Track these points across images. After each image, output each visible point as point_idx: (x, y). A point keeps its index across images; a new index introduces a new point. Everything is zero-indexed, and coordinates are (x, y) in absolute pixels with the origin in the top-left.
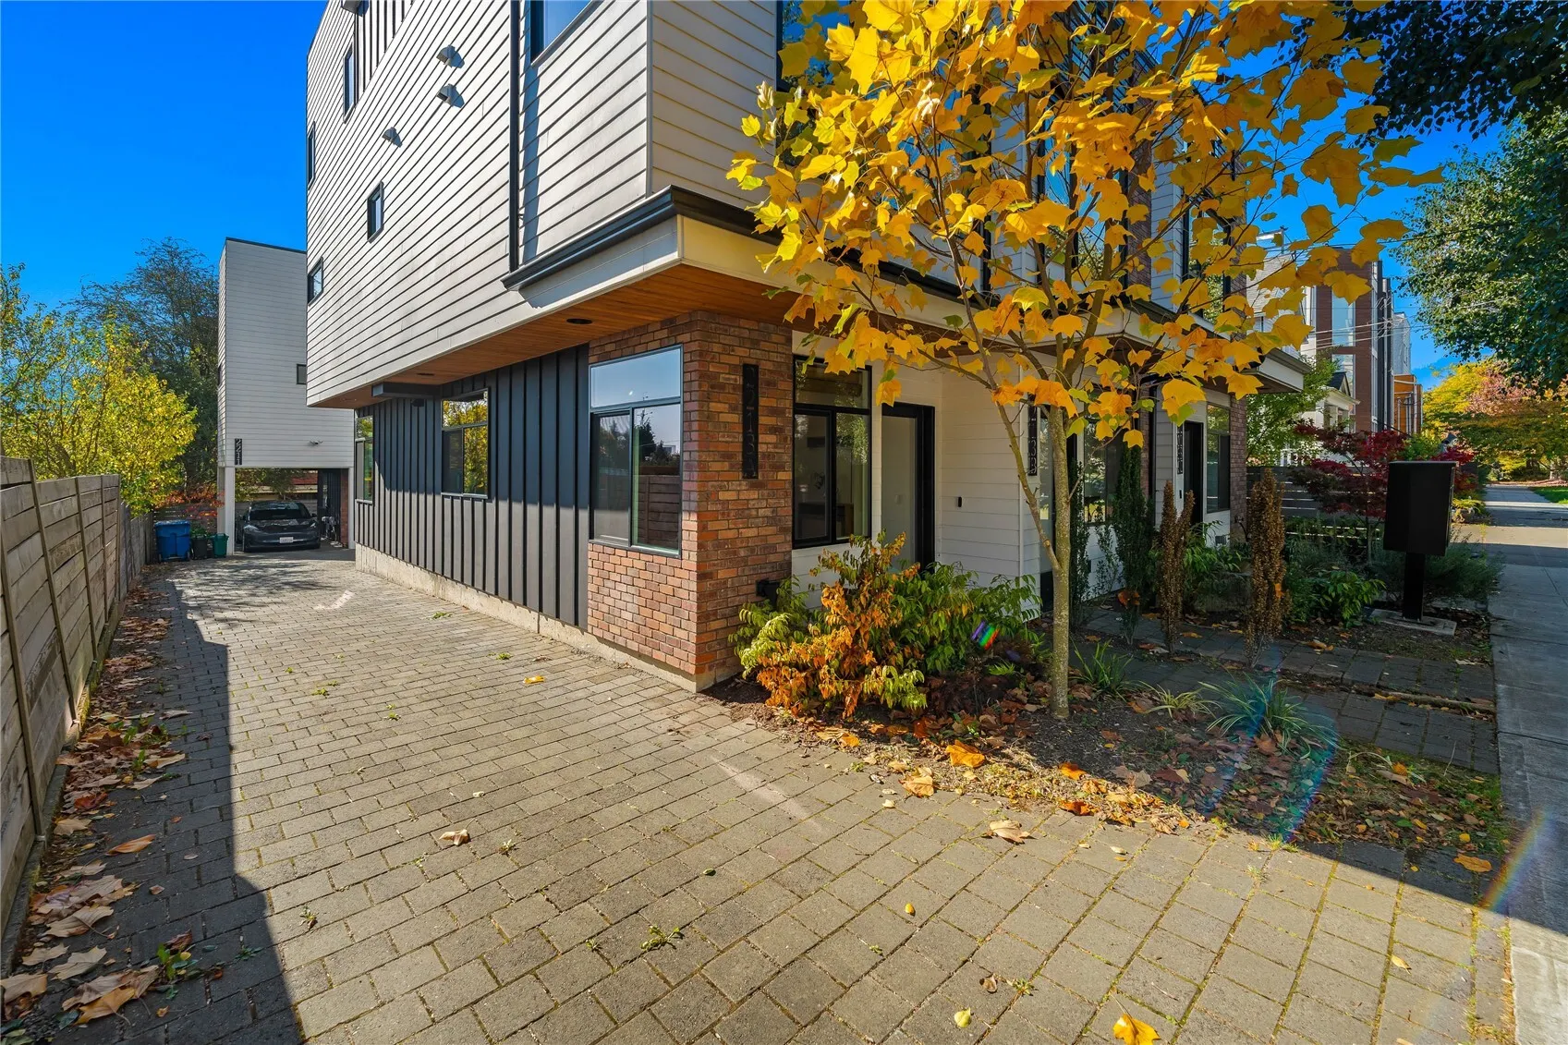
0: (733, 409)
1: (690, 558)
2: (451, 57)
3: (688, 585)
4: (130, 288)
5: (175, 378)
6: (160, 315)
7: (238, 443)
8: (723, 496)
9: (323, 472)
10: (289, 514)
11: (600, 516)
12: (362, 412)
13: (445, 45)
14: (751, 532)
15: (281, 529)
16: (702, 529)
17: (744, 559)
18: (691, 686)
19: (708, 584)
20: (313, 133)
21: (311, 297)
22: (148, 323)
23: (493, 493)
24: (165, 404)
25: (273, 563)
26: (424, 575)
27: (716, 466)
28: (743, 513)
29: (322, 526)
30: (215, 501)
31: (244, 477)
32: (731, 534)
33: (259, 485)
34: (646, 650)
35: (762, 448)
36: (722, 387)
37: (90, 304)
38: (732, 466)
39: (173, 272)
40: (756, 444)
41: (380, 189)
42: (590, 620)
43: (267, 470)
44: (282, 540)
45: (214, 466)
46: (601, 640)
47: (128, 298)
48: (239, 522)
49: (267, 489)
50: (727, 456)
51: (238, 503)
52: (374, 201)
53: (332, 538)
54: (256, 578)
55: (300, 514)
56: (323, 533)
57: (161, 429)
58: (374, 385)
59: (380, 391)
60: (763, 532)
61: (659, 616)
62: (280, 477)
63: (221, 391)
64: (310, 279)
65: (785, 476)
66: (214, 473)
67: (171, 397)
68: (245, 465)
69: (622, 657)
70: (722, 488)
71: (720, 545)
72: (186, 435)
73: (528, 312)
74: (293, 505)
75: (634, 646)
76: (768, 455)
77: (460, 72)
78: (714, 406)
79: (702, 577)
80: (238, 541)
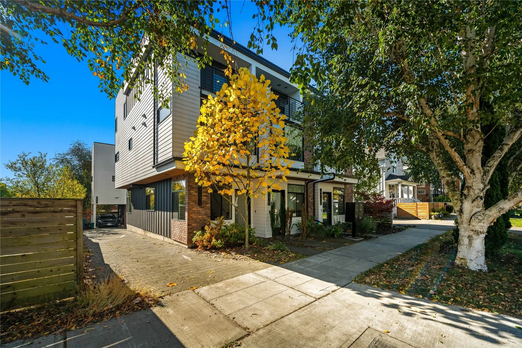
0: (196, 192)
1: (186, 221)
2: (144, 116)
3: (186, 227)
4: (68, 154)
5: (80, 179)
6: (76, 162)
7: (97, 198)
8: (193, 209)
9: (119, 205)
10: (110, 217)
11: (174, 213)
12: (129, 190)
13: (143, 113)
14: (201, 217)
15: (108, 221)
16: (189, 215)
17: (199, 222)
18: (187, 247)
19: (190, 227)
20: (117, 119)
21: (116, 161)
22: (73, 164)
23: (156, 209)
24: (79, 187)
25: (106, 230)
26: (142, 230)
27: (192, 203)
28: (198, 213)
29: (119, 221)
30: (91, 213)
31: (98, 207)
32: (195, 217)
33: (102, 209)
34: (180, 241)
35: (203, 200)
36: (193, 188)
37: (58, 159)
38: (196, 204)
39: (79, 149)
40: (201, 199)
41: (131, 139)
42: (172, 236)
43: (104, 205)
44: (108, 224)
45: (90, 204)
46: (174, 240)
47: (67, 157)
48: (97, 219)
49: (104, 211)
50: (194, 201)
51: (97, 214)
52: (130, 141)
53: (122, 224)
54: (103, 232)
55: (113, 217)
56: (119, 223)
57: (78, 194)
58: (130, 184)
59: (131, 186)
60: (203, 217)
61: (182, 234)
62: (108, 207)
63: (93, 183)
64: (116, 156)
65: (209, 205)
66: (91, 206)
67: (80, 185)
68: (99, 204)
69: (177, 243)
70: (193, 208)
71: (193, 219)
72: (83, 196)
73: (157, 173)
74: (111, 215)
75: (178, 240)
76: (204, 201)
77: (146, 120)
78: (191, 192)
79: (188, 225)
80: (97, 225)
